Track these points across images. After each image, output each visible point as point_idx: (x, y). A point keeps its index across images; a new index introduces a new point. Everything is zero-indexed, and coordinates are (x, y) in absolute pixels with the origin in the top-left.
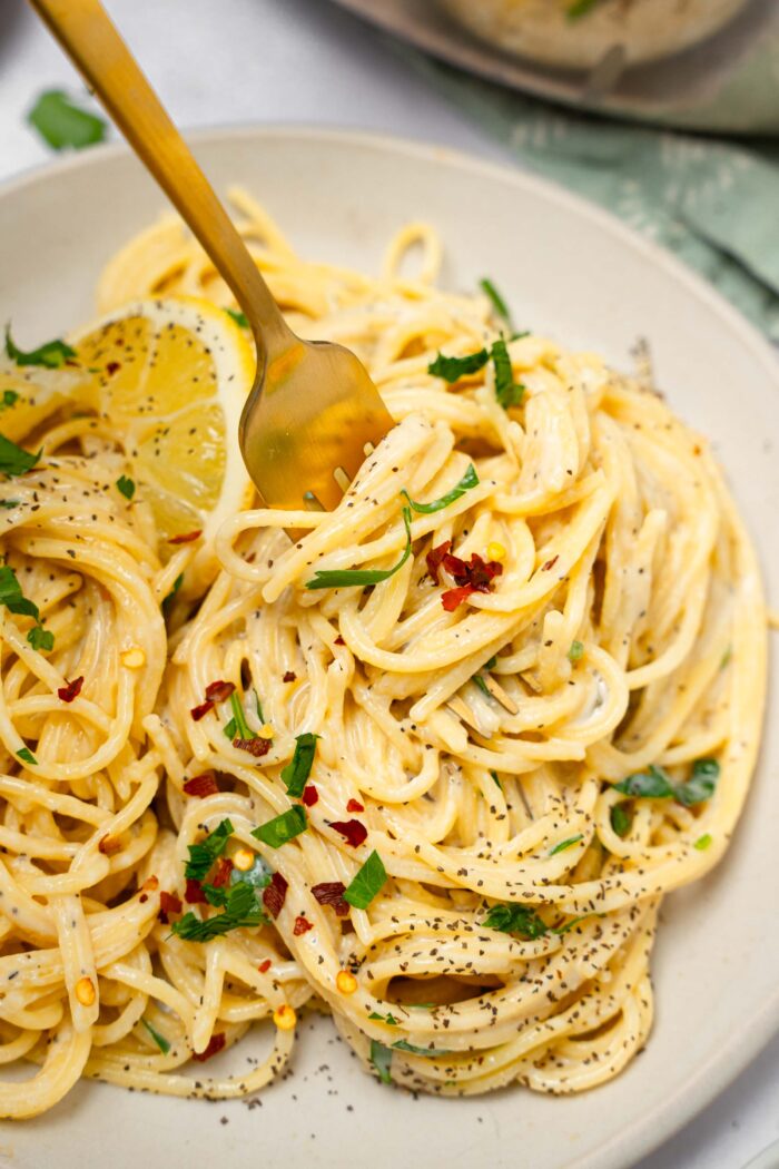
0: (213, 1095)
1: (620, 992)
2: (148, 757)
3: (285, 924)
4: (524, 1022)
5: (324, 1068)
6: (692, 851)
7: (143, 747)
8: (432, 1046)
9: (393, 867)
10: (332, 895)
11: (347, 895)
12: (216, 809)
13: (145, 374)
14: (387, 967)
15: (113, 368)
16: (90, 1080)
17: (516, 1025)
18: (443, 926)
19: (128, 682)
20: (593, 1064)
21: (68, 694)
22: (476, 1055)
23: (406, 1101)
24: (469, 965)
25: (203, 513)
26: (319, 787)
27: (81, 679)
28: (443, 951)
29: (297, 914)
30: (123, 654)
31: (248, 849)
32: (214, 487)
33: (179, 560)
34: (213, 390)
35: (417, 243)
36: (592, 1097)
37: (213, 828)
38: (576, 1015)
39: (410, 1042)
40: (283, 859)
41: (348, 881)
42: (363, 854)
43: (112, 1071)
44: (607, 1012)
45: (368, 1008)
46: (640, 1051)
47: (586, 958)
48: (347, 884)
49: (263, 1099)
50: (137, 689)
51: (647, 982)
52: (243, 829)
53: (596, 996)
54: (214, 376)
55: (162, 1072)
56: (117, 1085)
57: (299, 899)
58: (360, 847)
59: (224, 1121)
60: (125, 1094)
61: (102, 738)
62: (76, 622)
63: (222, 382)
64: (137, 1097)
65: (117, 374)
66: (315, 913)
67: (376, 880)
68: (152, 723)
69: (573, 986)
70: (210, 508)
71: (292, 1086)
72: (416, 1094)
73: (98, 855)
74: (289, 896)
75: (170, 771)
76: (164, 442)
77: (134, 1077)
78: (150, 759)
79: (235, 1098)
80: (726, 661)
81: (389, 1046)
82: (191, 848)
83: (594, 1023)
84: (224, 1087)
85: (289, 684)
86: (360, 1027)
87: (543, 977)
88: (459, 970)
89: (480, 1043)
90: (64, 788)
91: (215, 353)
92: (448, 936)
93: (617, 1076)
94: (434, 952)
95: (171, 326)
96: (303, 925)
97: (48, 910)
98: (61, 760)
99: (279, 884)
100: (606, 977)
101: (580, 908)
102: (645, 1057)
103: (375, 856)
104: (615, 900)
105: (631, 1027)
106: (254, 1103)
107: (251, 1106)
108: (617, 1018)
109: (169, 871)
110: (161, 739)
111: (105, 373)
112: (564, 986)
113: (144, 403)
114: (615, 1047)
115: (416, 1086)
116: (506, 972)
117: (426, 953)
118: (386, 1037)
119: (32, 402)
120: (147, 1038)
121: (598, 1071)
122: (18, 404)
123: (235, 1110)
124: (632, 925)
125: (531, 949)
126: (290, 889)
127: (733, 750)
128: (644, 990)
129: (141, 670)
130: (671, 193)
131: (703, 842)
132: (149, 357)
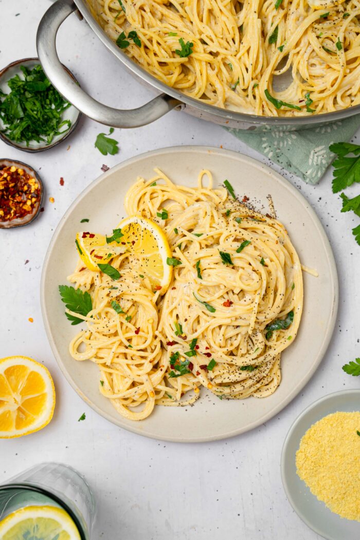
0: (183, 405)
1: (272, 375)
3: (194, 372)
4: (250, 387)
5: (207, 395)
6: (287, 341)
7: (156, 337)
9: (217, 360)
10: (204, 367)
11: (208, 367)
12: (175, 348)
14: (218, 381)
15: (133, 242)
16: (156, 405)
18: (230, 372)
19: (150, 326)
20: (268, 391)
21: (137, 332)
23: (226, 401)
24: (237, 380)
25: (160, 280)
26: (199, 346)
27: (140, 328)
28: (230, 377)
29: (197, 371)
30: (148, 320)
31: (183, 357)
32: (162, 274)
33: (158, 293)
36: (268, 398)
37: (175, 352)
38: (262, 383)
40: (192, 359)
41: (208, 365)
42: (211, 359)
43: (161, 403)
44: (270, 380)
45: (215, 390)
46: (278, 386)
47: (264, 372)
49: (194, 404)
50: (153, 326)
51: (279, 370)
52: (182, 353)
53: (267, 378)
54: (158, 247)
55: (171, 402)
56: (162, 405)
57: (196, 368)
58: (210, 357)
59: (186, 410)
60: (164, 407)
61: (147, 339)
62: (135, 309)
63: (160, 248)
64: (166, 407)
65: (134, 244)
66: (200, 371)
67: (214, 364)
68: (156, 332)
69: (261, 378)
70: (162, 279)
71: (201, 400)
72: (228, 400)
73: (150, 363)
75: (163, 341)
76: (148, 263)
77: (165, 403)
78: (158, 339)
79: (188, 405)
80: (293, 287)
82: (170, 357)
83: (267, 382)
84: (184, 403)
85: (186, 322)
87: (255, 378)
88: (234, 381)
90: (140, 350)
91: (157, 238)
92: (232, 374)
93: (272, 393)
94: (228, 378)
95: (145, 229)
96: (198, 373)
97: (141, 378)
98: (138, 345)
99: (191, 364)
101: (261, 363)
102: (279, 387)
103: (213, 360)
104: (269, 359)
105: (275, 382)
106: (192, 405)
108: (272, 380)
109: (166, 362)
110: (159, 335)
111: (132, 244)
112: (259, 378)
113: (142, 251)
114: (272, 386)
117: (227, 378)
120: (167, 396)
121: (269, 393)
123: (189, 407)
124: (274, 361)
125: (251, 374)
126: (194, 366)
127: (296, 311)
128: (279, 373)
131: (290, 338)
132: (142, 238)
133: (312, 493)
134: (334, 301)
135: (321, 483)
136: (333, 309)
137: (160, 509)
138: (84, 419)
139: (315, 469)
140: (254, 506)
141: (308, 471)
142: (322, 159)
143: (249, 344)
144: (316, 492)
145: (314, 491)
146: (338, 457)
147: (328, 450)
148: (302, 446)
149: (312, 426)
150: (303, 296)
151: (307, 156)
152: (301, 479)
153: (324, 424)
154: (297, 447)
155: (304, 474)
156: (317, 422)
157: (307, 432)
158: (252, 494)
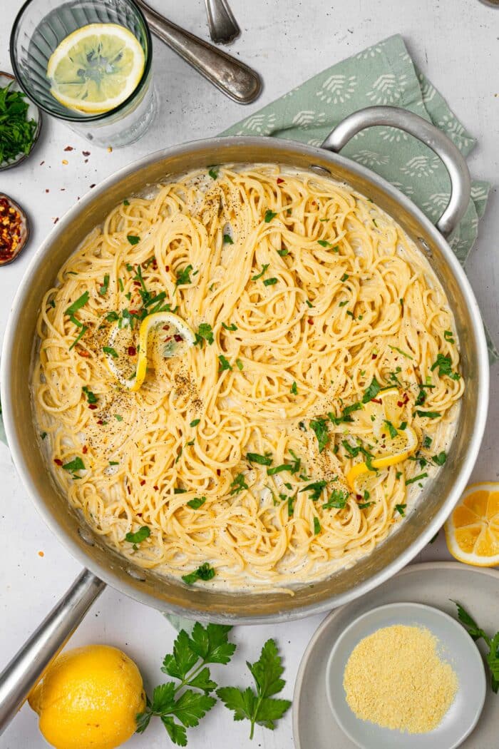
135: (385, 713)
145: (383, 724)
146: (385, 681)
147: (373, 679)
148: (348, 690)
154: (344, 694)
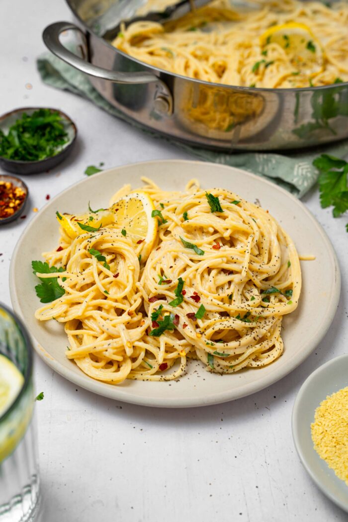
0: (166, 379)
1: (273, 339)
2: (138, 293)
3: (180, 328)
4: (248, 346)
5: (196, 371)
6: (287, 305)
7: (137, 291)
8: (224, 352)
9: (207, 307)
10: (191, 316)
11: (195, 316)
12: (158, 304)
13: (125, 211)
15: (117, 210)
16: (132, 379)
17: (246, 347)
18: (223, 318)
19: (131, 273)
20: (269, 358)
21: (116, 276)
22: (237, 357)
23: (219, 377)
24: (231, 326)
26: (186, 290)
27: (118, 273)
29: (183, 324)
30: (128, 267)
31: (168, 311)
32: (146, 230)
33: (140, 247)
34: (143, 208)
35: (193, 185)
37: (158, 308)
38: (262, 345)
39: (218, 351)
40: (177, 311)
43: (138, 376)
44: (271, 344)
45: (205, 341)
46: (282, 353)
48: (196, 313)
49: (180, 380)
50: (133, 276)
51: (281, 337)
52: (165, 306)
53: (267, 341)
54: (142, 205)
55: (151, 375)
56: (140, 380)
57: (183, 319)
58: (199, 303)
59: (170, 385)
60: (142, 382)
61: (125, 287)
63: (145, 206)
64: (146, 382)
65: (118, 211)
66: (188, 322)
68: (138, 284)
69: (260, 336)
71: (188, 377)
72: (222, 374)
73: (128, 315)
74: (180, 320)
75: (144, 297)
76: (132, 223)
77: (144, 377)
79: (172, 380)
80: (289, 265)
81: (212, 354)
82: (152, 314)
83: (267, 347)
84: (169, 377)
85: (172, 269)
86: (204, 348)
87: (252, 333)
88: (228, 327)
89: (238, 352)
90: (116, 301)
91: (142, 200)
93: (276, 360)
95: (130, 199)
96: (185, 326)
97: (116, 329)
98: (115, 294)
99: (177, 317)
100: (269, 334)
101: (257, 314)
103: (202, 306)
107: (177, 381)
108: (274, 346)
110: (141, 288)
111: (115, 211)
112: (258, 336)
113: (126, 217)
114: (275, 353)
115: (221, 371)
116: (241, 330)
118: (212, 351)
119: (97, 219)
120: (146, 365)
121: (271, 359)
122: (93, 220)
123: (173, 383)
125: (248, 325)
126: (180, 318)
127: (295, 284)
128: (280, 340)
129: (134, 270)
130: (260, 169)
131: (290, 303)
132: (126, 207)
133: (339, 477)
134: (336, 270)
136: (336, 277)
137: (131, 506)
138: (42, 398)
139: (338, 446)
140: (260, 501)
141: (328, 448)
142: (306, 172)
143: (243, 301)
144: (343, 476)
148: (318, 419)
149: (328, 397)
150: (301, 273)
151: (292, 168)
152: (320, 457)
153: (343, 397)
154: (312, 419)
155: (324, 452)
156: (334, 394)
157: (323, 403)
158: (257, 487)
